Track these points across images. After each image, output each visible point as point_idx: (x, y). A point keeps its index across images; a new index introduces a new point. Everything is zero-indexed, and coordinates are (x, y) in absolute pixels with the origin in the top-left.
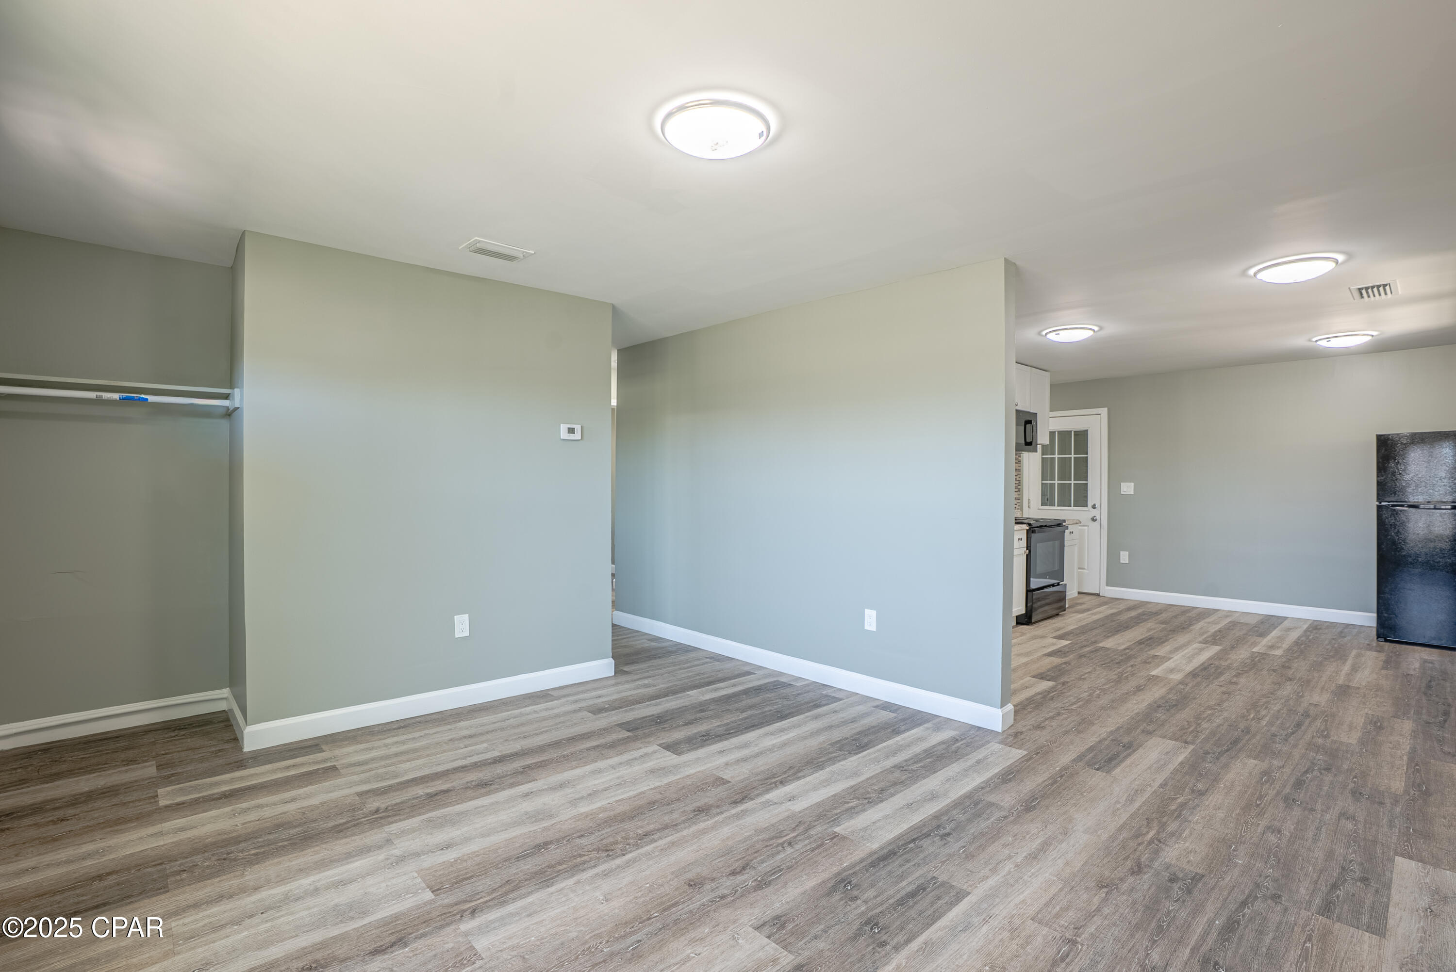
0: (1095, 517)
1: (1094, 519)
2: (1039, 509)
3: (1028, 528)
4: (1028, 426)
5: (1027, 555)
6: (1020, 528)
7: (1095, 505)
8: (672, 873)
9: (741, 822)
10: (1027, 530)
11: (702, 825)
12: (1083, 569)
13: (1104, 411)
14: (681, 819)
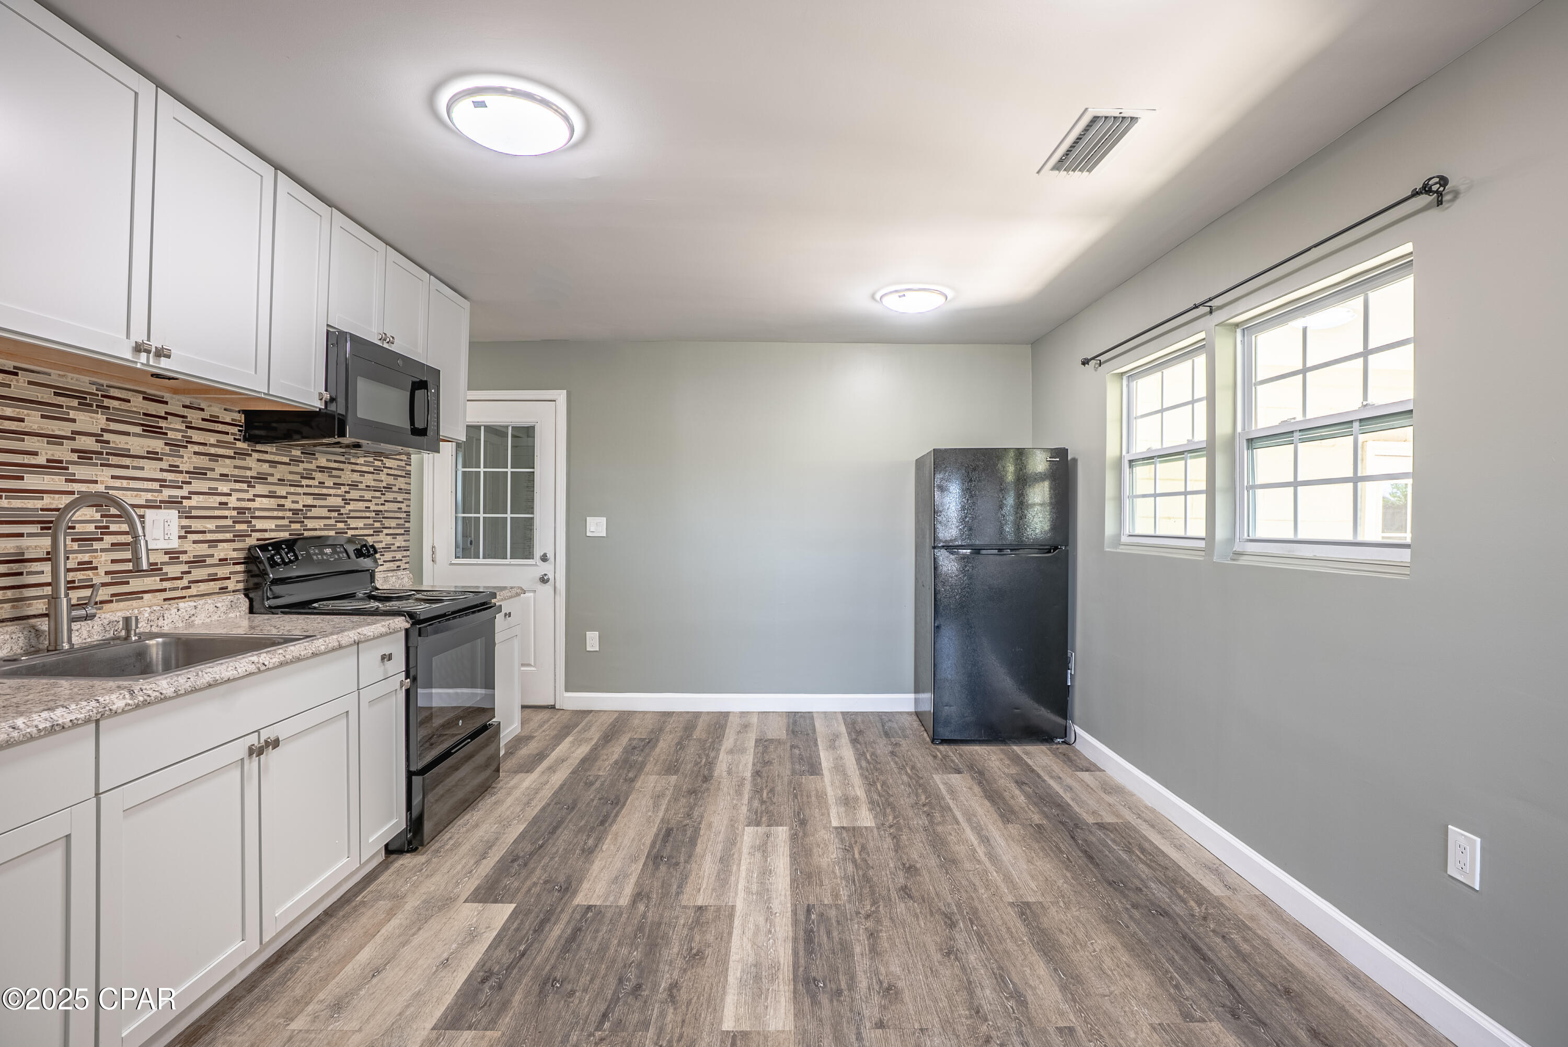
0: (546, 575)
1: (544, 580)
2: (451, 564)
3: (408, 625)
4: (419, 393)
5: (408, 691)
6: (384, 630)
7: (545, 555)
10: (407, 630)
12: (529, 665)
13: (561, 396)
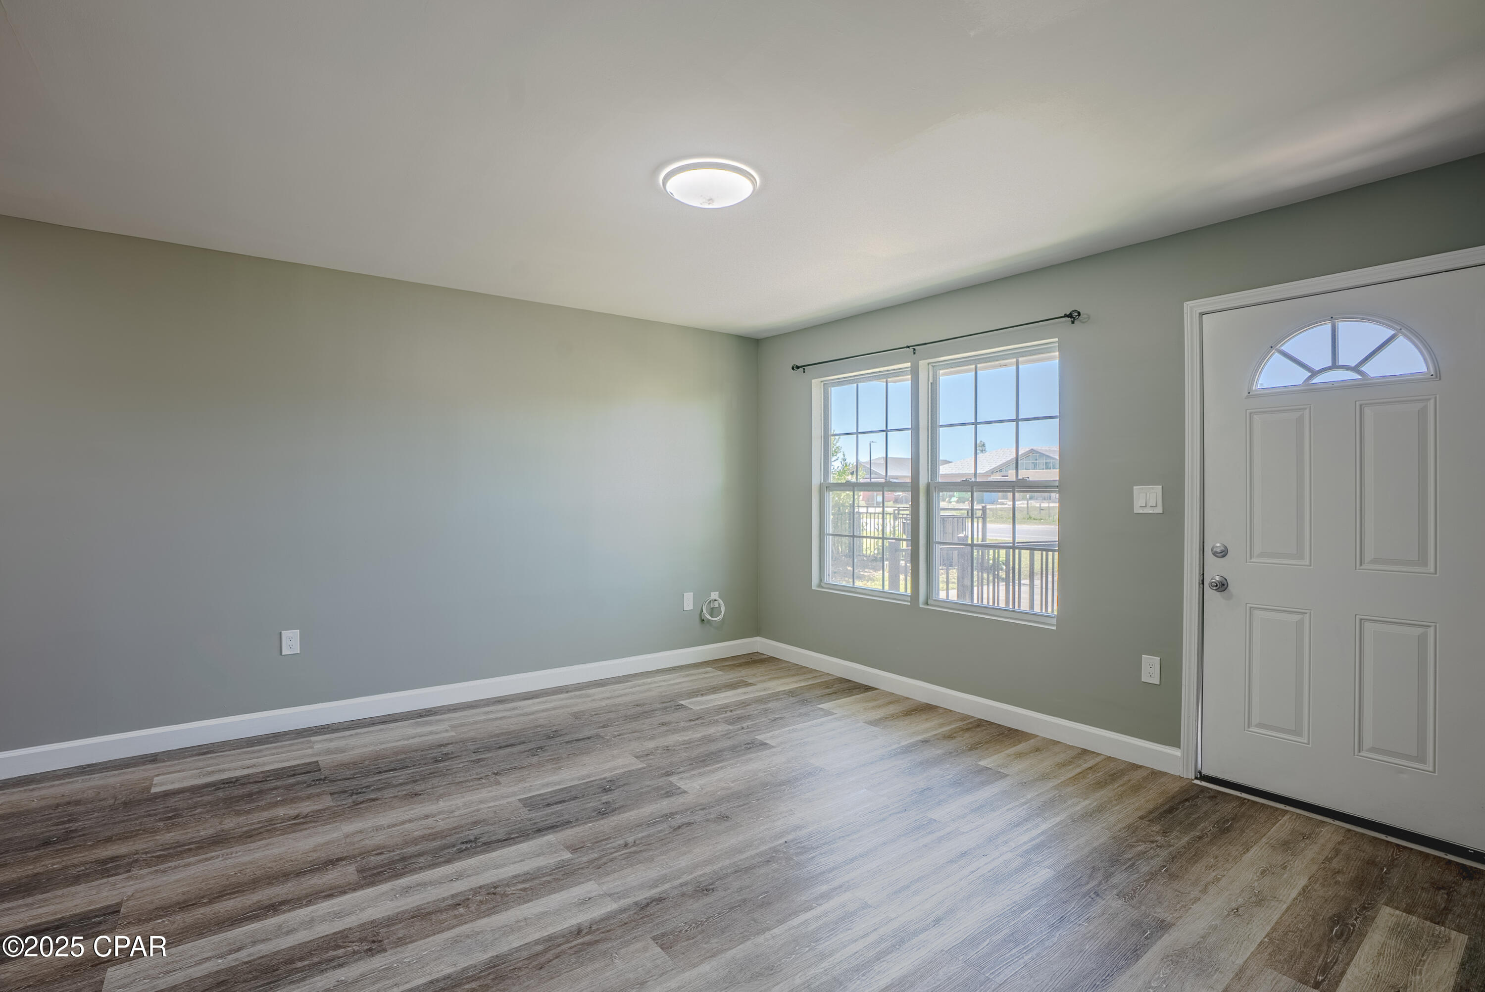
8: (741, 826)
9: (664, 872)
11: (707, 870)
14: (730, 879)
